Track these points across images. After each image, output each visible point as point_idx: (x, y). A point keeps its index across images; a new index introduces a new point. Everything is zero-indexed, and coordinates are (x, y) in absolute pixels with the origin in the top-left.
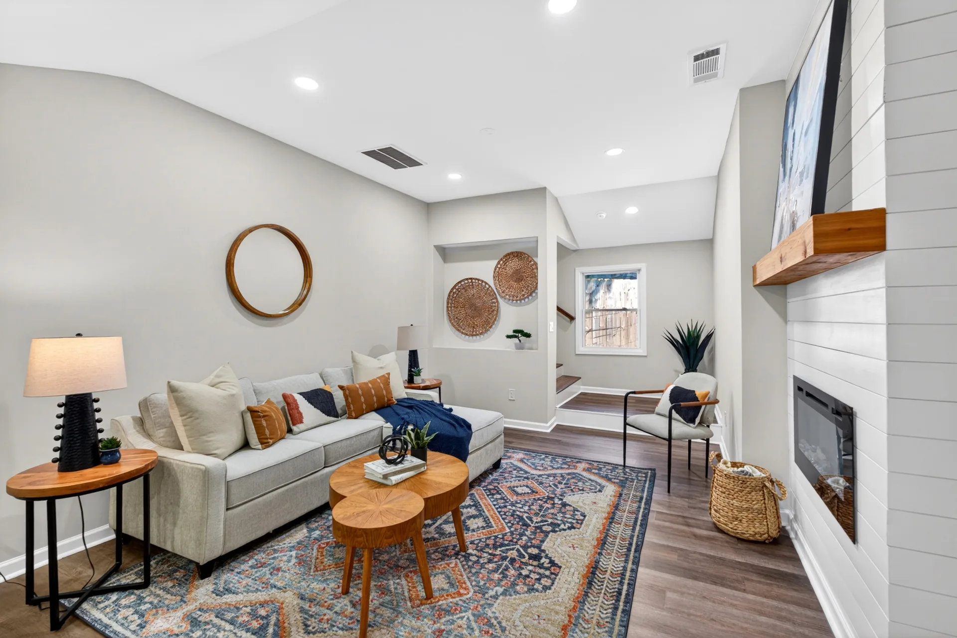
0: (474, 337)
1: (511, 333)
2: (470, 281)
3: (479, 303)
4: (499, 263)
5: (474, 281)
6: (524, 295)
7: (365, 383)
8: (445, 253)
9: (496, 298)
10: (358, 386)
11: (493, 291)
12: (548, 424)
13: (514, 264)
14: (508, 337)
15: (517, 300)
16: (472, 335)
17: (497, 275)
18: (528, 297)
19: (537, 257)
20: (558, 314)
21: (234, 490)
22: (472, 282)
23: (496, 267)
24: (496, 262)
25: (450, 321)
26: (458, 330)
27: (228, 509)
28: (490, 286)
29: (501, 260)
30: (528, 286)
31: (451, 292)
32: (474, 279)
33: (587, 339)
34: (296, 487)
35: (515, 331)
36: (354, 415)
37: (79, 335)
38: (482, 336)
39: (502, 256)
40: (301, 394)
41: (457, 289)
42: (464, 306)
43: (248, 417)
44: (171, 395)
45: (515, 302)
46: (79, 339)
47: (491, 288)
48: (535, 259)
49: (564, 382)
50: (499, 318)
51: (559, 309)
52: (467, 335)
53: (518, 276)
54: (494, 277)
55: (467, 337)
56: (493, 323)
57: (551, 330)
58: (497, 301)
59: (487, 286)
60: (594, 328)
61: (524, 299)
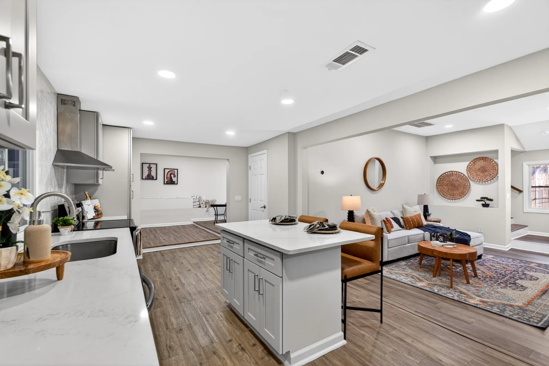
0: (454, 201)
1: (479, 199)
2: (451, 172)
3: (457, 184)
4: (470, 163)
5: (453, 172)
6: (487, 179)
7: (411, 217)
8: (435, 159)
9: (469, 181)
10: (409, 217)
11: (466, 177)
12: (507, 246)
13: (481, 163)
14: (477, 200)
15: (482, 182)
16: (453, 199)
17: (469, 169)
18: (490, 180)
19: (498, 159)
20: (511, 190)
21: (390, 243)
22: (452, 173)
23: (469, 165)
24: (469, 162)
25: (439, 192)
26: (444, 197)
27: (388, 248)
28: (464, 175)
29: (472, 161)
30: (491, 175)
31: (439, 178)
32: (454, 171)
33: (532, 203)
34: (415, 244)
35: (481, 198)
36: (408, 228)
37: (351, 195)
38: (459, 200)
39: (472, 160)
40: (391, 218)
41: (443, 177)
42: (447, 185)
43: (383, 222)
44: (368, 213)
45: (481, 183)
46: (351, 196)
47: (465, 176)
48: (496, 160)
49: (515, 227)
50: (471, 191)
51: (512, 187)
52: (449, 199)
53: (483, 170)
54: (467, 170)
55: (449, 200)
56: (467, 193)
57: (508, 198)
58: (469, 183)
59: (462, 175)
60: (537, 197)
61: (487, 181)
